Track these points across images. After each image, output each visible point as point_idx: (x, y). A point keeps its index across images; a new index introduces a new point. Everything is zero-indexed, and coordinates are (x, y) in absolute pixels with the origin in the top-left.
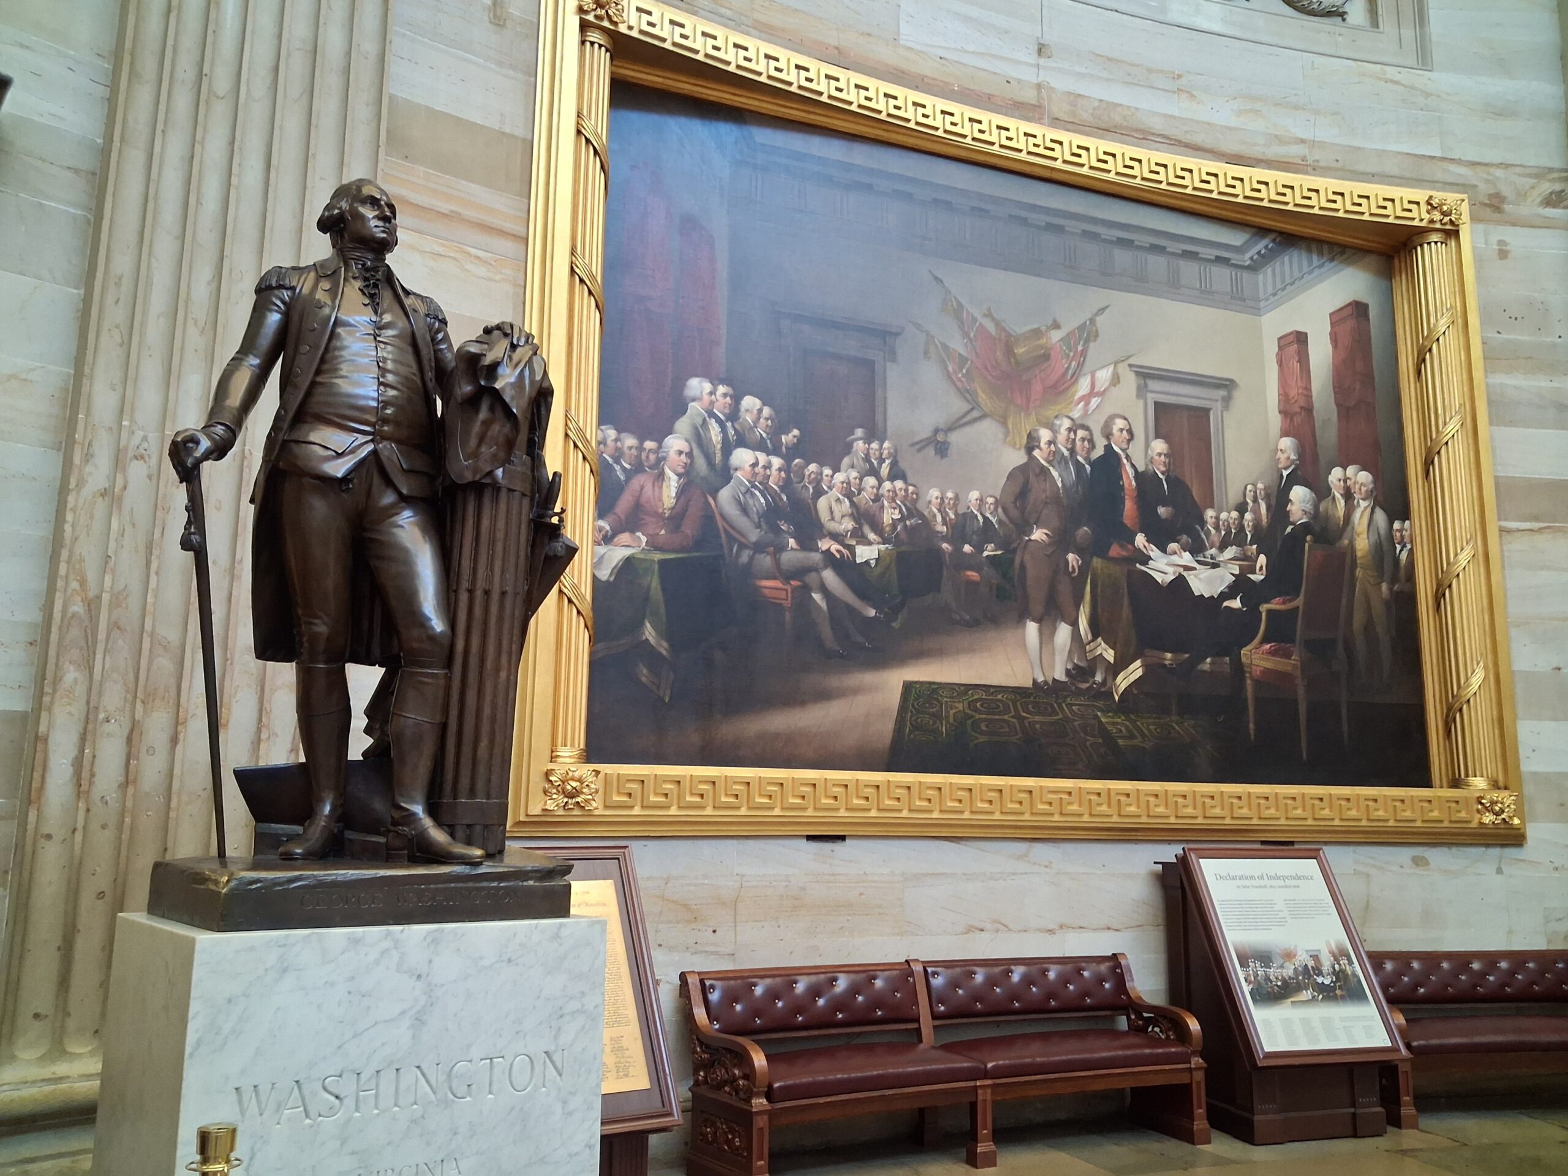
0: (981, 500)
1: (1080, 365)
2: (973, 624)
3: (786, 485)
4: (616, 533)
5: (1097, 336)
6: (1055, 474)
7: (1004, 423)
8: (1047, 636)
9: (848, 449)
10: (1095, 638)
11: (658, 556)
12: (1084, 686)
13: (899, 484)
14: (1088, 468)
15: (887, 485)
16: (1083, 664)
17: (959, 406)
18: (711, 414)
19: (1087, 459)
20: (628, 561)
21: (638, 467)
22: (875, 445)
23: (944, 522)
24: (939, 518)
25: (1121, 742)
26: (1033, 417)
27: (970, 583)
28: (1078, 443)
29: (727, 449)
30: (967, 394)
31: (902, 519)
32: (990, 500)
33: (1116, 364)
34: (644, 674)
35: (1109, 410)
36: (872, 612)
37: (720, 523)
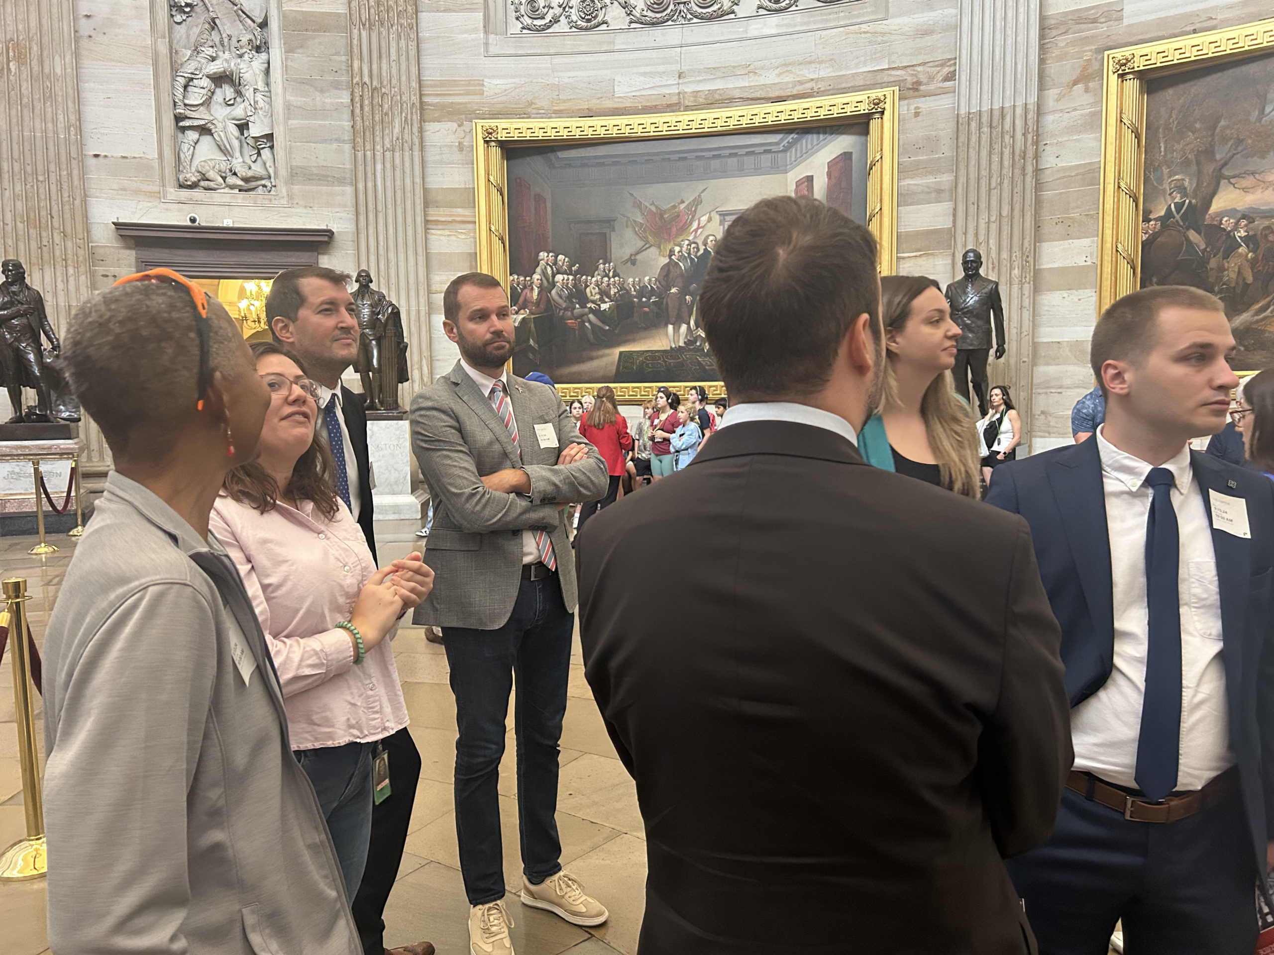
0: (650, 280)
1: (693, 217)
2: (646, 328)
3: (575, 286)
4: (519, 310)
5: (701, 202)
6: (681, 264)
7: (660, 248)
8: (676, 330)
9: (597, 268)
10: (697, 328)
11: (532, 316)
12: (692, 347)
13: (617, 278)
14: (696, 260)
15: (612, 280)
16: (692, 339)
17: (640, 243)
18: (548, 264)
19: (696, 256)
20: (524, 319)
21: (525, 287)
22: (607, 265)
23: (635, 291)
24: (633, 289)
25: (707, 367)
26: (672, 243)
27: (646, 312)
28: (692, 250)
29: (554, 276)
30: (644, 239)
31: (618, 291)
32: (654, 279)
33: (710, 213)
34: (531, 356)
35: (706, 233)
36: (607, 328)
37: (552, 302)
